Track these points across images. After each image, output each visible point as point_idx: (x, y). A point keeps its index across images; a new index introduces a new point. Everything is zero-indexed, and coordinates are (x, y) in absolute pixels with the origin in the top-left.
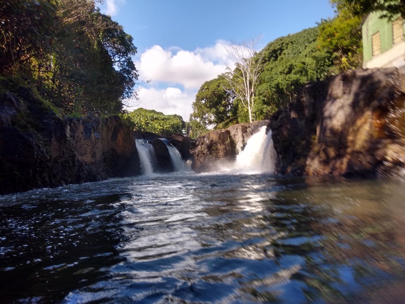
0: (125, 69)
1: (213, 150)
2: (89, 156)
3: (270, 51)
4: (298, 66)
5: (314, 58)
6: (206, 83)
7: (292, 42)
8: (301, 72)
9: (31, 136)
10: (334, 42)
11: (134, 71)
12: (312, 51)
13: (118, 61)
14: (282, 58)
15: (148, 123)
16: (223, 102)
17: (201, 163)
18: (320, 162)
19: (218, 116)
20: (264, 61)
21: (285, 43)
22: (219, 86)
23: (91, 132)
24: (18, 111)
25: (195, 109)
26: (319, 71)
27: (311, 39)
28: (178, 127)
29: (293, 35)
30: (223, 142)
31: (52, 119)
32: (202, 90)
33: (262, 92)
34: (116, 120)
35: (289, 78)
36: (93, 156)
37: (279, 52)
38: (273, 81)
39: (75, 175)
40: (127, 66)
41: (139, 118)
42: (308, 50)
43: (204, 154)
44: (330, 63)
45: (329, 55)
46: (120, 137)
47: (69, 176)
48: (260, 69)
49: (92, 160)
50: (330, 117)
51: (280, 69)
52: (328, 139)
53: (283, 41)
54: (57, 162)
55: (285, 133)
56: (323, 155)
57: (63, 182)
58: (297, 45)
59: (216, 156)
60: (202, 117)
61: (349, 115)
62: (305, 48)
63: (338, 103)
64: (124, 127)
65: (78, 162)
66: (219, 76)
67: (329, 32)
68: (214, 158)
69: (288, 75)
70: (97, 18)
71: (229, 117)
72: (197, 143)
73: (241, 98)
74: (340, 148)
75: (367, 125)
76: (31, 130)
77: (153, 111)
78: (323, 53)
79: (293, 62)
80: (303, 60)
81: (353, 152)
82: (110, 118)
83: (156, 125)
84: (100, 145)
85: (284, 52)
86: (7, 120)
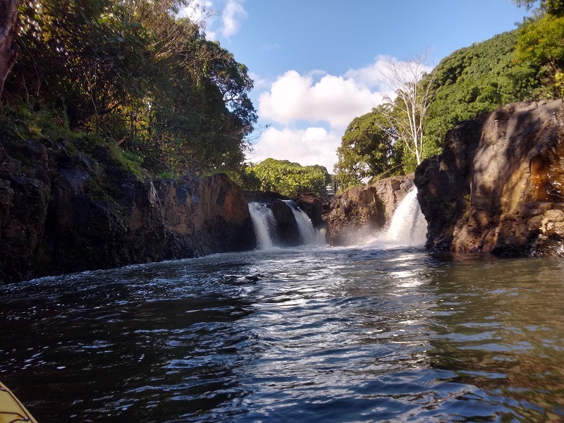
0: (239, 109)
1: (353, 215)
2: (184, 225)
3: (445, 70)
4: (486, 90)
5: (510, 76)
6: (356, 120)
7: (477, 55)
8: (491, 98)
9: (105, 204)
10: (538, 52)
11: (252, 112)
12: (508, 67)
13: (230, 100)
14: (463, 80)
15: (279, 179)
16: (381, 145)
17: (336, 232)
18: (469, 232)
19: (374, 165)
20: (437, 86)
21: (467, 57)
22: (373, 124)
23: (185, 197)
24: (92, 175)
25: (340, 157)
26: (519, 95)
27: (507, 49)
28: (320, 183)
29: (480, 45)
30: (366, 203)
31: (132, 183)
32: (350, 130)
33: (434, 129)
34: (222, 179)
35: (473, 107)
36: (189, 226)
37: (459, 70)
38: (449, 113)
39: (165, 251)
40: (242, 105)
41: (267, 172)
42: (502, 64)
43: (340, 220)
44: (536, 82)
45: (534, 71)
46: (228, 201)
47: (156, 252)
48: (430, 96)
49: (189, 231)
50: (481, 171)
51: (459, 96)
52: (479, 200)
53: (464, 55)
54: (139, 235)
55: (433, 191)
56: (472, 222)
57: (148, 259)
58: (485, 59)
59: (357, 224)
60: (352, 168)
61: (503, 168)
62: (498, 63)
63: (491, 151)
64: (233, 188)
65: (167, 234)
66: (374, 109)
67: (530, 38)
68: (353, 226)
69: (471, 104)
70: (200, 47)
71: (390, 166)
72: (331, 205)
73: (405, 139)
74: (494, 213)
75: (524, 181)
76: (107, 197)
77: (287, 162)
78: (525, 69)
79: (478, 84)
80: (494, 81)
81: (506, 219)
82: (215, 176)
83: (290, 181)
84: (199, 211)
85: (465, 70)
86: (79, 187)
